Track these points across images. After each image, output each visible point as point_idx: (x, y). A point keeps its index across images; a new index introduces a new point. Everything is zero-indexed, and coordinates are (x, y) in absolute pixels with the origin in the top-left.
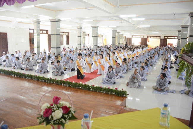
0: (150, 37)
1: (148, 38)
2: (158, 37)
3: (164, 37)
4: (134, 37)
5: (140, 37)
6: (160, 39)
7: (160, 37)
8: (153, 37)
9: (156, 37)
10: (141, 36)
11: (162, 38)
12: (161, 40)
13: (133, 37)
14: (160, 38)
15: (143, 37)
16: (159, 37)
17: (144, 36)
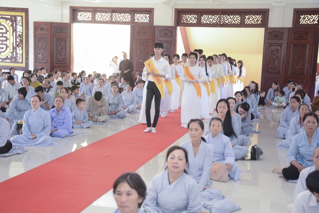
0: (192, 18)
1: (178, 21)
2: (250, 19)
3: (298, 13)
4: (89, 15)
5: (127, 17)
6: (261, 31)
7: (264, 13)
8: (214, 19)
9: (237, 19)
10: (133, 11)
11: (281, 20)
12: (273, 36)
13: (81, 16)
14: (264, 24)
15: (142, 18)
16: (258, 18)
17: (149, 11)
